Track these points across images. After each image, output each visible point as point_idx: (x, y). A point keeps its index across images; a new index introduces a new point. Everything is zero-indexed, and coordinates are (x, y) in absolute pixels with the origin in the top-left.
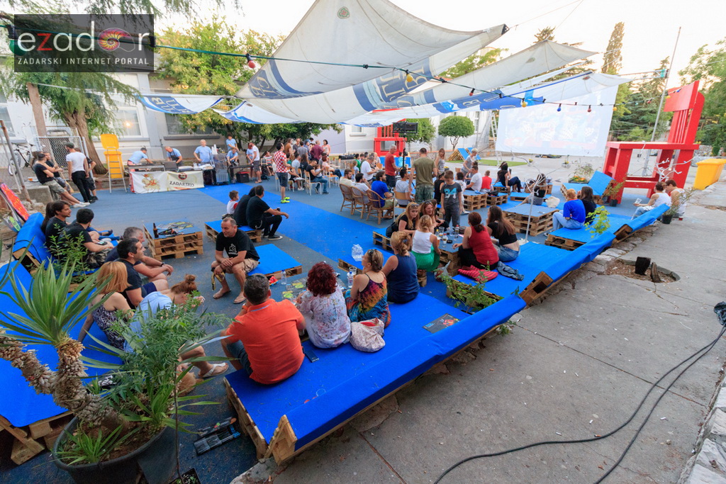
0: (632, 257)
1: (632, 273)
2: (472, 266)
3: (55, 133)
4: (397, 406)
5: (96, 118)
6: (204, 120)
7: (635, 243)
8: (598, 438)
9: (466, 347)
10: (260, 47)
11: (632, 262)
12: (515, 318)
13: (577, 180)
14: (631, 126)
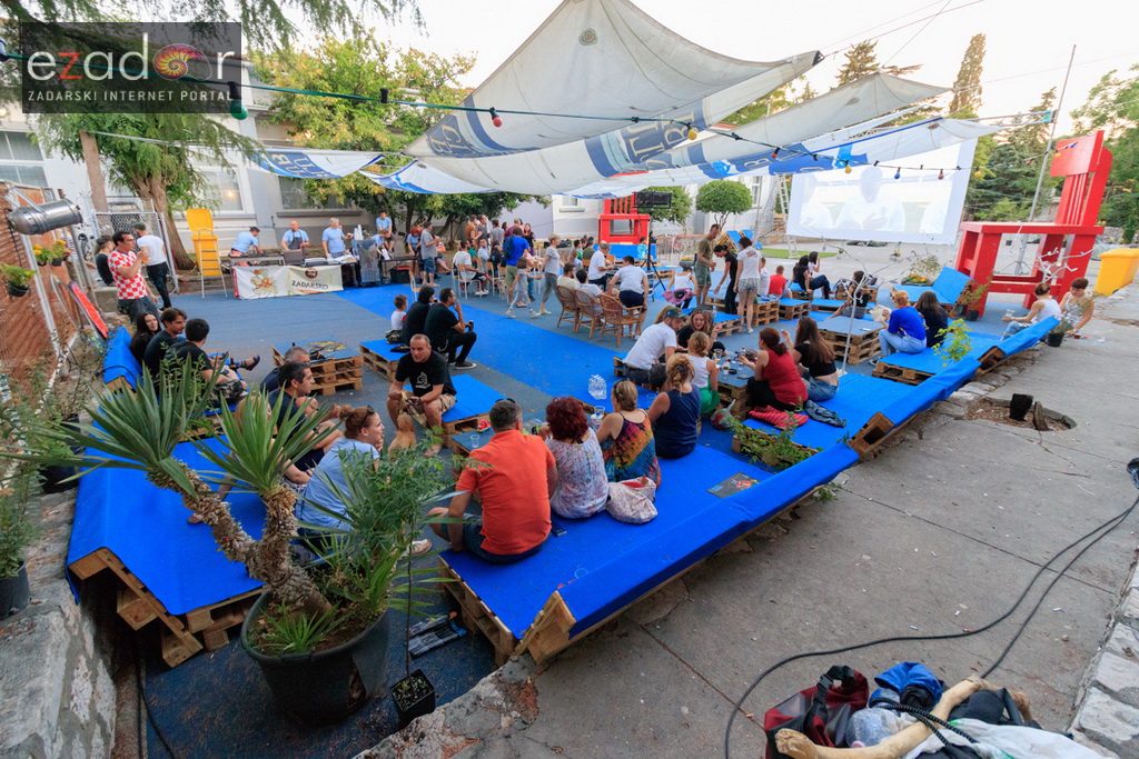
0: (1005, 394)
1: (1005, 418)
2: (769, 407)
3: (119, 207)
4: (687, 594)
5: (178, 184)
6: (343, 187)
7: (1008, 374)
8: (969, 634)
9: (773, 517)
10: (426, 75)
11: (1006, 402)
12: (840, 479)
13: (915, 280)
14: (997, 197)
